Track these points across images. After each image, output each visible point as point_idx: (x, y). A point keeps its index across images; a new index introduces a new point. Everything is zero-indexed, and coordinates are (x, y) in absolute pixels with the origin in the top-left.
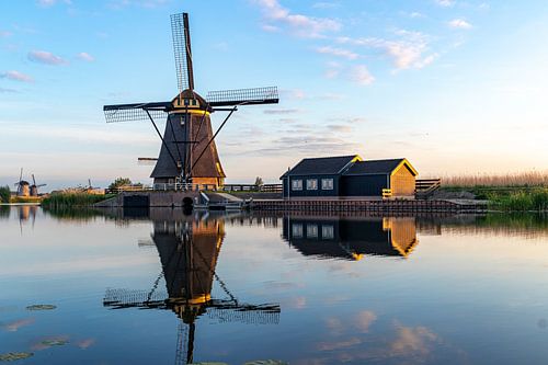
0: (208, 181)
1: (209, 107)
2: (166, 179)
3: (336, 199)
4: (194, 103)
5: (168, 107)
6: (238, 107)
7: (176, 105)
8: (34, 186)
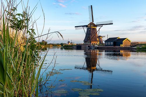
0: (95, 42)
1: (96, 26)
2: (86, 42)
3: (113, 46)
4: (92, 25)
5: (87, 26)
6: (103, 25)
7: (88, 26)
8: (72, 43)
